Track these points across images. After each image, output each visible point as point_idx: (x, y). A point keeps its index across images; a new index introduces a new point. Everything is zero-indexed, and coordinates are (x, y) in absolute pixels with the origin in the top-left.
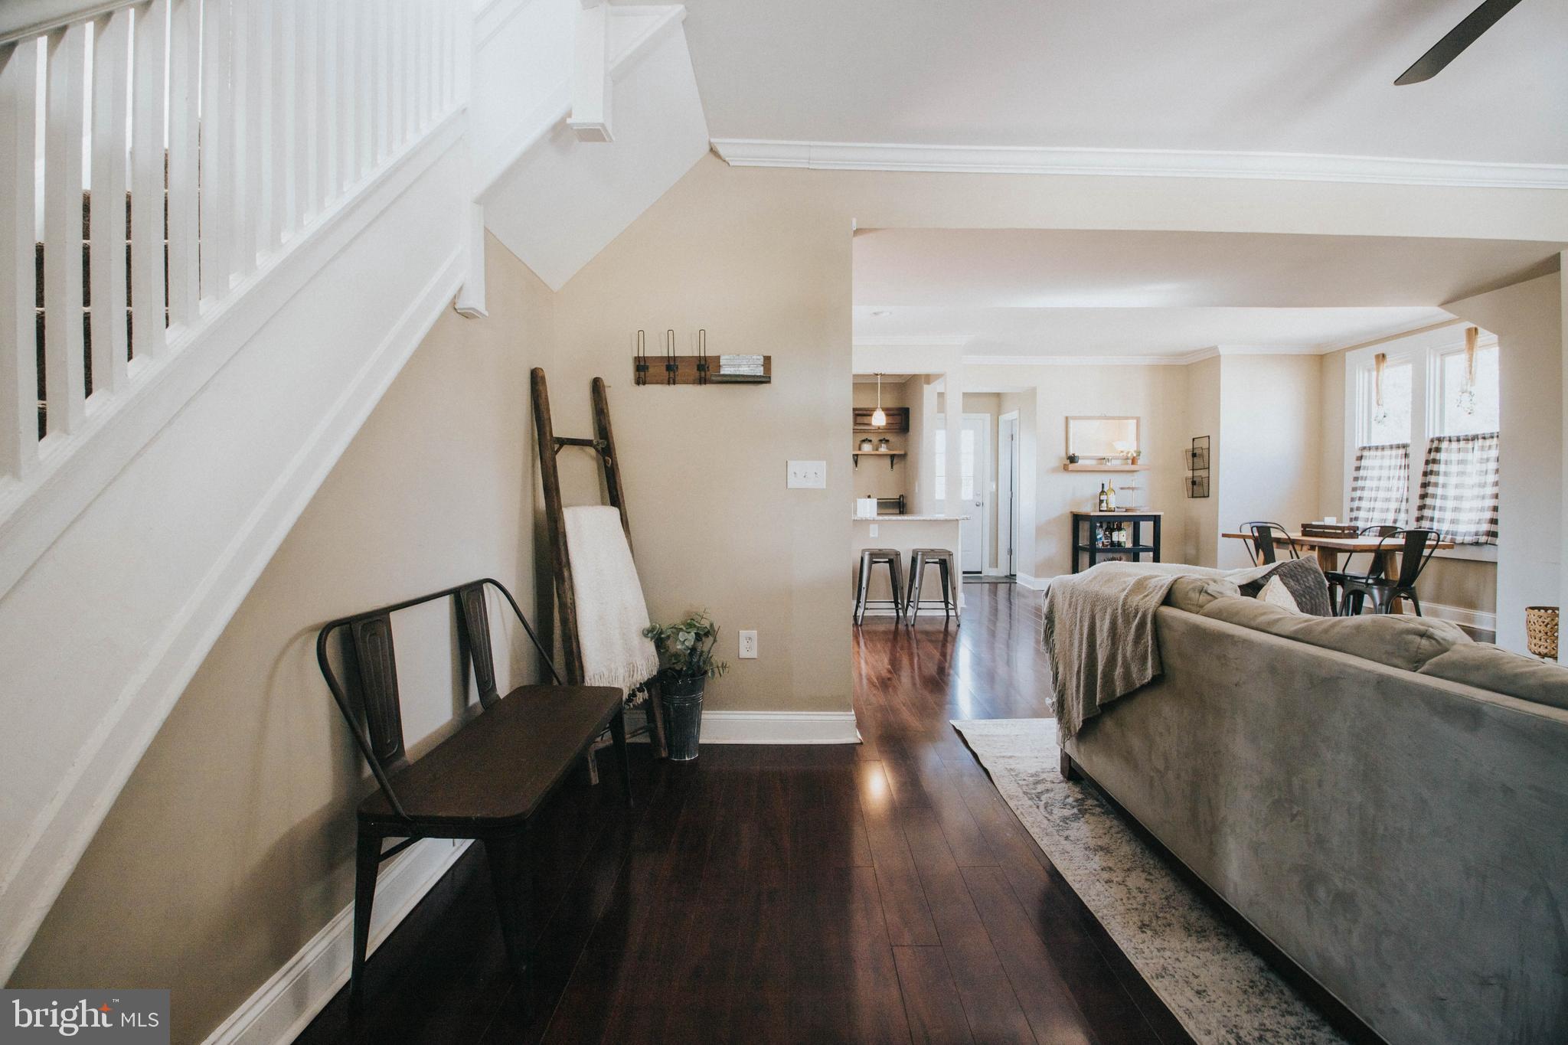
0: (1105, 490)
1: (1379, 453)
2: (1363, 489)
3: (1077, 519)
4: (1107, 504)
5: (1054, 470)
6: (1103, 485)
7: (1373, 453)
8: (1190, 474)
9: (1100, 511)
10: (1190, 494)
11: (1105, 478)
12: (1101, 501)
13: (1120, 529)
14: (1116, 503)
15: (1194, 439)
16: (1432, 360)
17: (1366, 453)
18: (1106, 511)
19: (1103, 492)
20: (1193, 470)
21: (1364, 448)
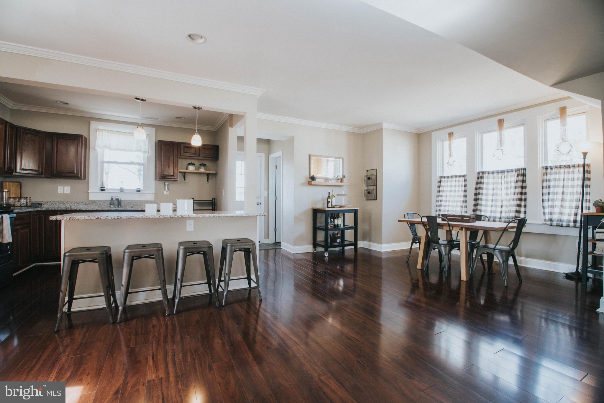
0: (330, 195)
1: (450, 179)
2: (442, 196)
3: (315, 212)
4: (331, 203)
5: (303, 184)
6: (329, 193)
7: (446, 179)
8: (365, 188)
9: (328, 207)
10: (366, 199)
11: (330, 189)
12: (328, 202)
13: (338, 217)
14: (337, 202)
15: (367, 171)
16: (478, 135)
17: (443, 179)
18: (331, 207)
19: (329, 197)
20: (367, 186)
21: (441, 177)
